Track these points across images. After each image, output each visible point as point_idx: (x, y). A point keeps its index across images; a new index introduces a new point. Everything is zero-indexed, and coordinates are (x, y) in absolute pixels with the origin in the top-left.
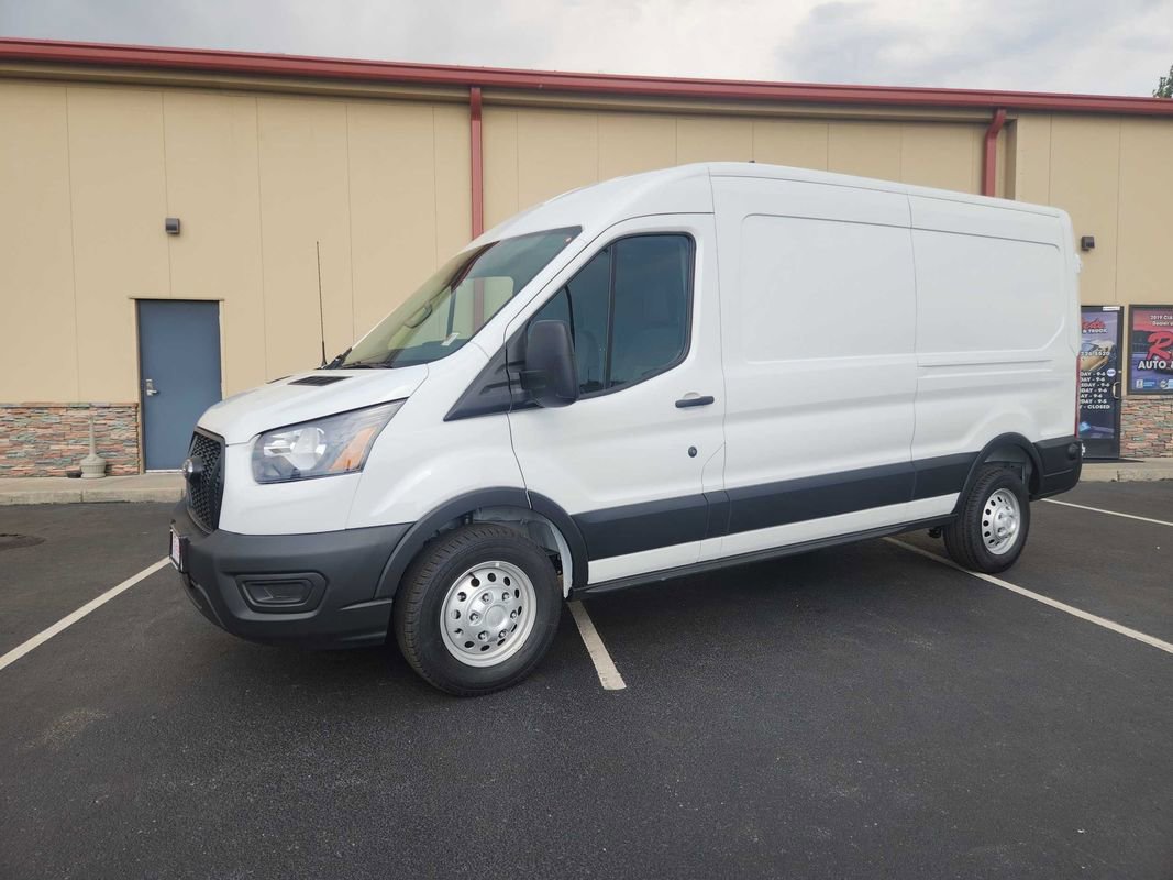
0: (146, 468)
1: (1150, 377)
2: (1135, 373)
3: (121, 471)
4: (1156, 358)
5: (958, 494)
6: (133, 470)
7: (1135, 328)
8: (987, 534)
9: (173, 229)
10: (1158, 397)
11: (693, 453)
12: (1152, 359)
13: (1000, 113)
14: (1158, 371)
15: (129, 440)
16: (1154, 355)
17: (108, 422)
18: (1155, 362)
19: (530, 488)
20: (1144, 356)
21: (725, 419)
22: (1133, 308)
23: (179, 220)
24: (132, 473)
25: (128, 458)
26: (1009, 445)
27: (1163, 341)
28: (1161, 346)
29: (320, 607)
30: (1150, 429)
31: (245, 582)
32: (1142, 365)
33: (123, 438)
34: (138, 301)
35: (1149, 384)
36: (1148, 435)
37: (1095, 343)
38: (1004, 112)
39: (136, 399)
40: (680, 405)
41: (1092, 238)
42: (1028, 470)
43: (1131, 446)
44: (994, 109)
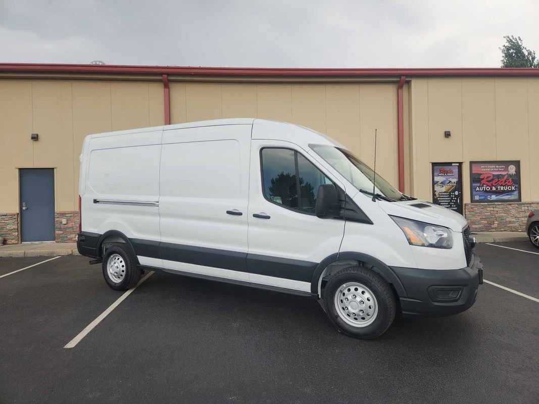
0: (22, 241)
1: (482, 195)
2: (474, 193)
3: (10, 243)
4: (485, 185)
6: (15, 242)
7: (473, 172)
9: (35, 138)
10: (486, 203)
12: (483, 186)
13: (402, 78)
14: (486, 191)
15: (14, 229)
16: (484, 184)
17: (6, 222)
18: (484, 188)
20: (479, 185)
22: (472, 163)
23: (37, 135)
24: (16, 244)
25: (13, 237)
27: (488, 177)
28: (487, 180)
30: (483, 218)
32: (478, 189)
33: (12, 228)
34: (20, 170)
35: (482, 198)
36: (483, 221)
37: (450, 180)
38: (404, 77)
39: (18, 211)
41: (449, 132)
43: (474, 226)
44: (400, 76)
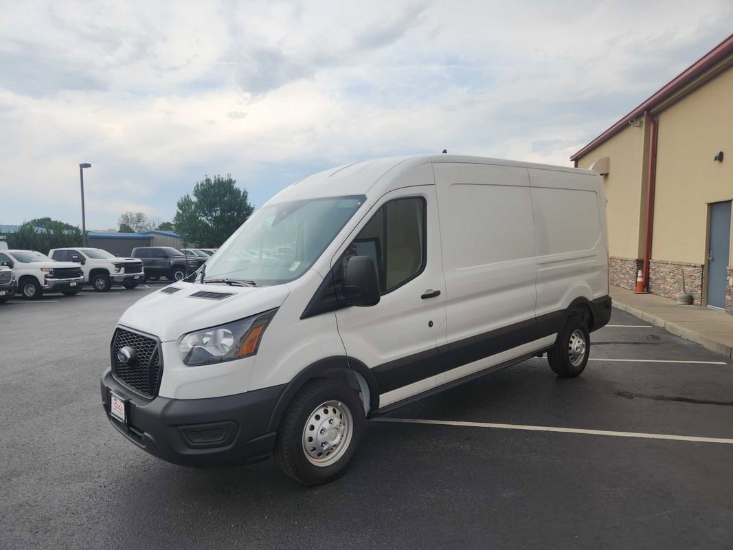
0: (707, 304)
3: (696, 302)
5: (556, 334)
6: (699, 303)
8: (571, 354)
11: (431, 324)
17: (695, 275)
19: (349, 355)
21: (446, 303)
24: (699, 305)
25: (698, 296)
26: (580, 304)
29: (235, 441)
31: (184, 430)
33: (698, 284)
34: (710, 205)
39: (703, 262)
40: (424, 297)
42: (587, 315)
